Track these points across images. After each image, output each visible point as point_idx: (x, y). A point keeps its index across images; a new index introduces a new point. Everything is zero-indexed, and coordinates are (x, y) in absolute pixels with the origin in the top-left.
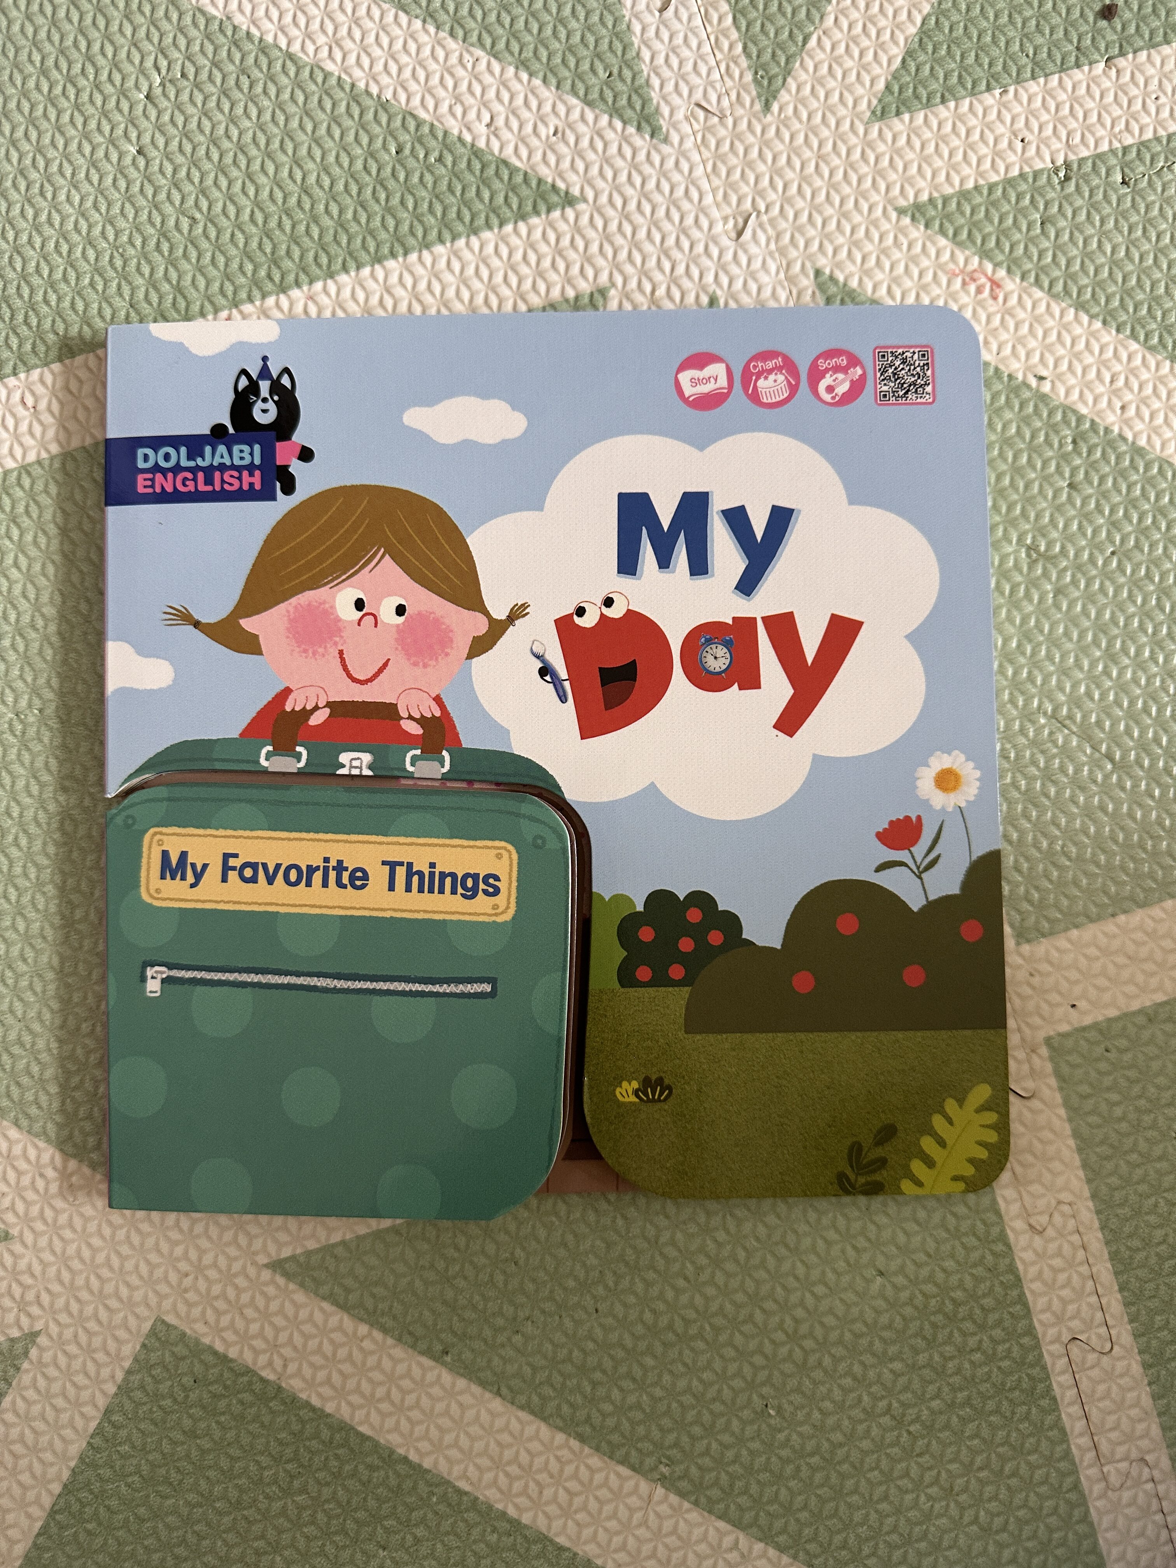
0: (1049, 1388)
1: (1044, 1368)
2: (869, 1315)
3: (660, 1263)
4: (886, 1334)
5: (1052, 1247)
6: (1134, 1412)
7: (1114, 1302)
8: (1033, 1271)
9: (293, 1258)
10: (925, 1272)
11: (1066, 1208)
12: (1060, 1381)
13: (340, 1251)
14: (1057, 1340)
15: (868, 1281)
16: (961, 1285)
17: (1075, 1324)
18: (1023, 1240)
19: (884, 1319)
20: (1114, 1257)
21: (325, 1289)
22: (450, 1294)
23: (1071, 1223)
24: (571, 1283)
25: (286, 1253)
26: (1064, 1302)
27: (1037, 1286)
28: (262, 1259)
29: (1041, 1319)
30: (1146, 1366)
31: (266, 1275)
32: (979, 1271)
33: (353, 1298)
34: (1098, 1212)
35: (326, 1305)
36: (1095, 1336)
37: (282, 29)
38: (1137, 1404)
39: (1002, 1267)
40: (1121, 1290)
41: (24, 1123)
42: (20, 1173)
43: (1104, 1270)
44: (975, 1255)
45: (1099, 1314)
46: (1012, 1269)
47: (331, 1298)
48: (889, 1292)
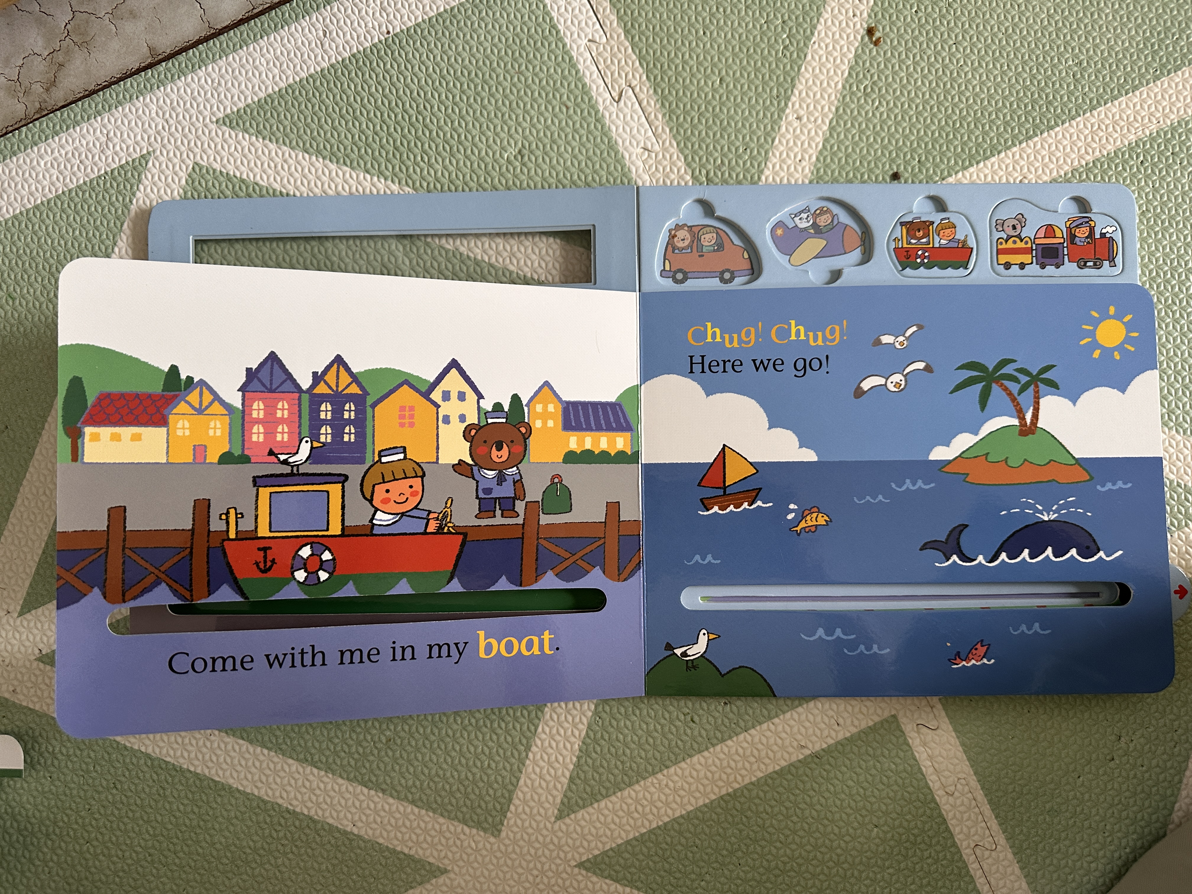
0: (968, 871)
1: (964, 862)
2: (873, 847)
3: (767, 836)
4: (883, 856)
5: (958, 802)
6: (1012, 878)
7: (994, 824)
8: (951, 815)
9: (588, 860)
10: (897, 823)
11: (963, 781)
12: (973, 867)
13: (611, 853)
14: (968, 847)
15: (871, 831)
16: (916, 826)
17: (976, 838)
18: (944, 800)
19: (881, 849)
20: (990, 802)
21: (606, 873)
22: (667, 866)
23: (966, 789)
24: (725, 852)
25: (584, 858)
26: (969, 828)
27: (954, 822)
28: (573, 863)
29: (958, 838)
30: (1015, 854)
31: (576, 870)
32: (924, 818)
33: (621, 875)
34: (979, 781)
35: (607, 881)
36: (987, 842)
37: (484, 251)
38: (1013, 873)
39: (935, 814)
40: (996, 817)
41: (446, 814)
42: (448, 839)
43: (987, 809)
44: (921, 811)
45: (987, 832)
46: (941, 815)
47: (610, 877)
48: (881, 835)
